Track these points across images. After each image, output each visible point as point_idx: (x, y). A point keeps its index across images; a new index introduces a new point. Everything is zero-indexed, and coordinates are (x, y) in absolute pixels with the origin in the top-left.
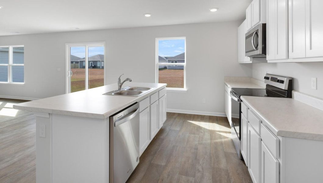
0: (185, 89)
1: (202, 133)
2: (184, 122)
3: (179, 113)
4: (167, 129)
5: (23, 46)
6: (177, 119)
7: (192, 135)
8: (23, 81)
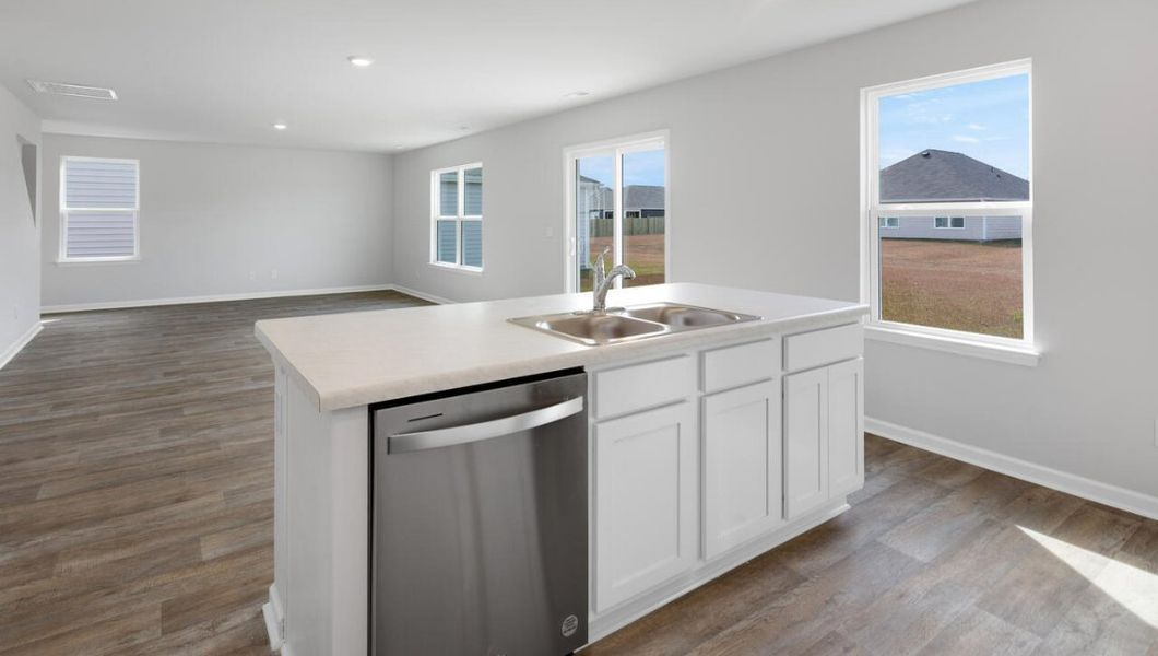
0: (1027, 345)
1: (1076, 629)
2: (989, 524)
3: (987, 472)
4: (861, 536)
5: (479, 165)
6: (953, 497)
7: (994, 621)
8: (480, 265)
